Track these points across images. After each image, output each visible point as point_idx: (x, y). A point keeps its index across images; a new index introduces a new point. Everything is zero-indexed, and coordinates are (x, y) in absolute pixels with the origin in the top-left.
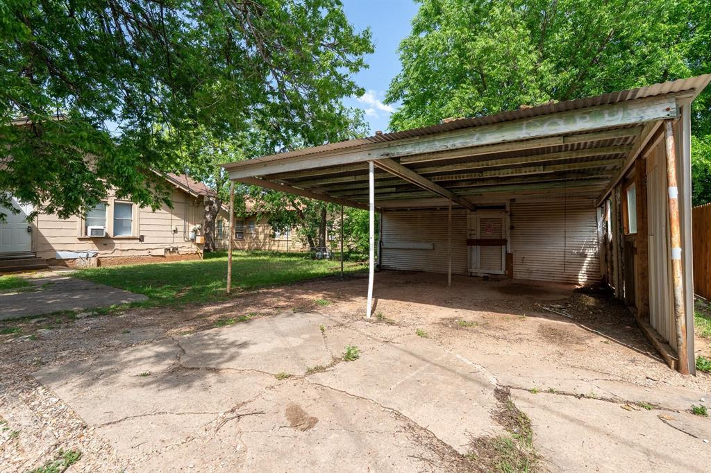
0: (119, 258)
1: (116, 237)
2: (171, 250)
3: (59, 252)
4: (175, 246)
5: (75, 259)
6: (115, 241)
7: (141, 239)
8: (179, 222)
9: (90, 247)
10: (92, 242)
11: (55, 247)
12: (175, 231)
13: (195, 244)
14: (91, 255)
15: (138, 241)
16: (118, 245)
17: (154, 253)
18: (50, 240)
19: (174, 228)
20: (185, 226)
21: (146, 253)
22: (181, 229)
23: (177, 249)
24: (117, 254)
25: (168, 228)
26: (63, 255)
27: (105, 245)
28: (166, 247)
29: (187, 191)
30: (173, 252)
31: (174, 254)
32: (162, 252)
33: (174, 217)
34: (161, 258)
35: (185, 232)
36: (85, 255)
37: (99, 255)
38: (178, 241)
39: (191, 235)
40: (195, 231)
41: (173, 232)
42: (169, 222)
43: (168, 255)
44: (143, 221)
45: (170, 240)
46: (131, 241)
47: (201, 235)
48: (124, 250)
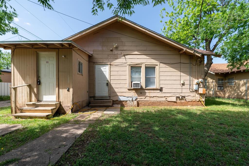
0: (149, 102)
1: (147, 88)
2: (181, 98)
3: (120, 97)
4: (183, 95)
5: (127, 101)
6: (146, 91)
7: (161, 90)
8: (185, 78)
9: (133, 94)
10: (134, 91)
11: (118, 94)
12: (183, 84)
13: (198, 94)
14: (134, 99)
15: (159, 91)
16: (148, 93)
17: (169, 99)
18: (116, 90)
19: (182, 82)
20: (190, 81)
21: (164, 99)
22: (187, 82)
23: (184, 97)
24: (147, 99)
25: (178, 82)
26: (122, 99)
27: (141, 93)
28: (177, 96)
29: (192, 52)
30: (182, 99)
31: (183, 101)
32: (174, 99)
33: (182, 74)
34: (173, 103)
35: (190, 85)
36: (131, 99)
37: (138, 100)
38: (186, 92)
39: (195, 87)
40: (198, 84)
41: (181, 85)
42: (178, 78)
43: (178, 101)
44: (162, 78)
45: (180, 91)
46: (155, 91)
47: (203, 87)
48: (151, 97)
